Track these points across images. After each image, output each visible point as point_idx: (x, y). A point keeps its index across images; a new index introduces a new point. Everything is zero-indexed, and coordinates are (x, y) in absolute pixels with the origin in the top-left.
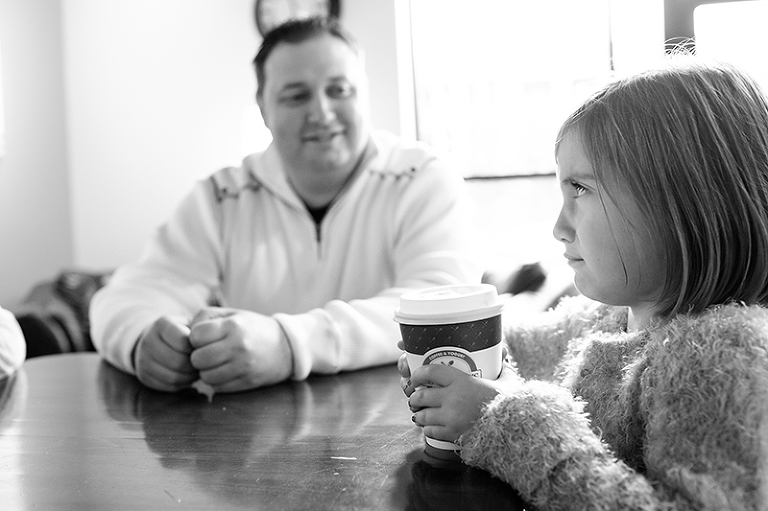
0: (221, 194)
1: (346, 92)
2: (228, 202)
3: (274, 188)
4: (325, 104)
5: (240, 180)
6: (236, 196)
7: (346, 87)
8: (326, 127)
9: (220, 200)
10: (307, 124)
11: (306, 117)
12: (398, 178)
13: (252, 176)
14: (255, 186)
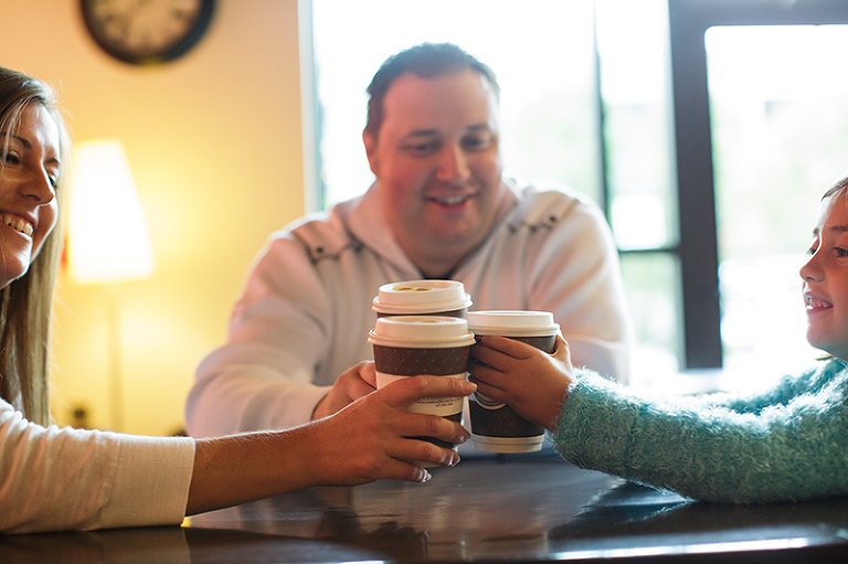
0: (316, 255)
1: (486, 145)
2: (326, 265)
3: (381, 251)
4: (461, 161)
5: (337, 241)
6: (336, 258)
7: (486, 137)
8: (456, 189)
9: (314, 262)
10: (434, 181)
11: (435, 172)
12: (534, 229)
13: (351, 236)
14: (357, 246)
